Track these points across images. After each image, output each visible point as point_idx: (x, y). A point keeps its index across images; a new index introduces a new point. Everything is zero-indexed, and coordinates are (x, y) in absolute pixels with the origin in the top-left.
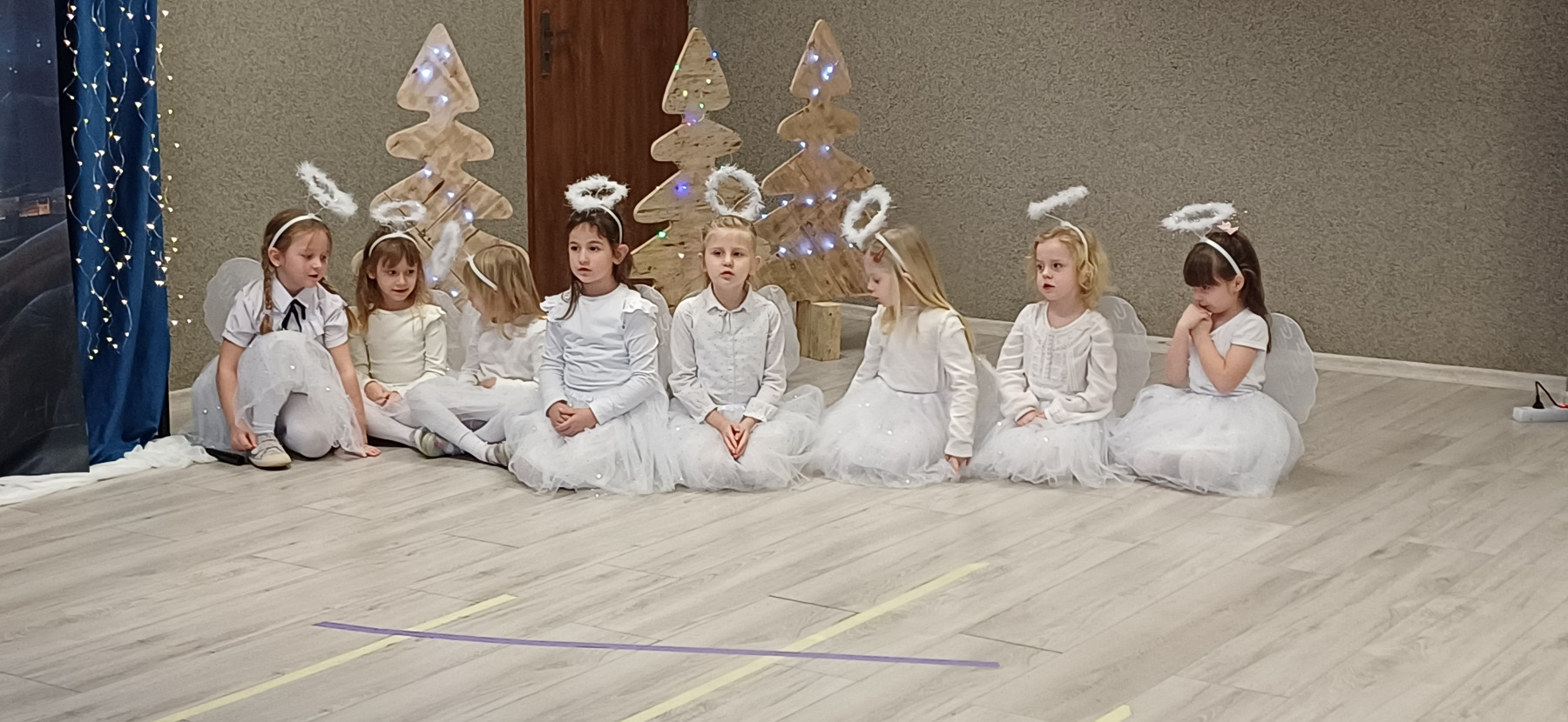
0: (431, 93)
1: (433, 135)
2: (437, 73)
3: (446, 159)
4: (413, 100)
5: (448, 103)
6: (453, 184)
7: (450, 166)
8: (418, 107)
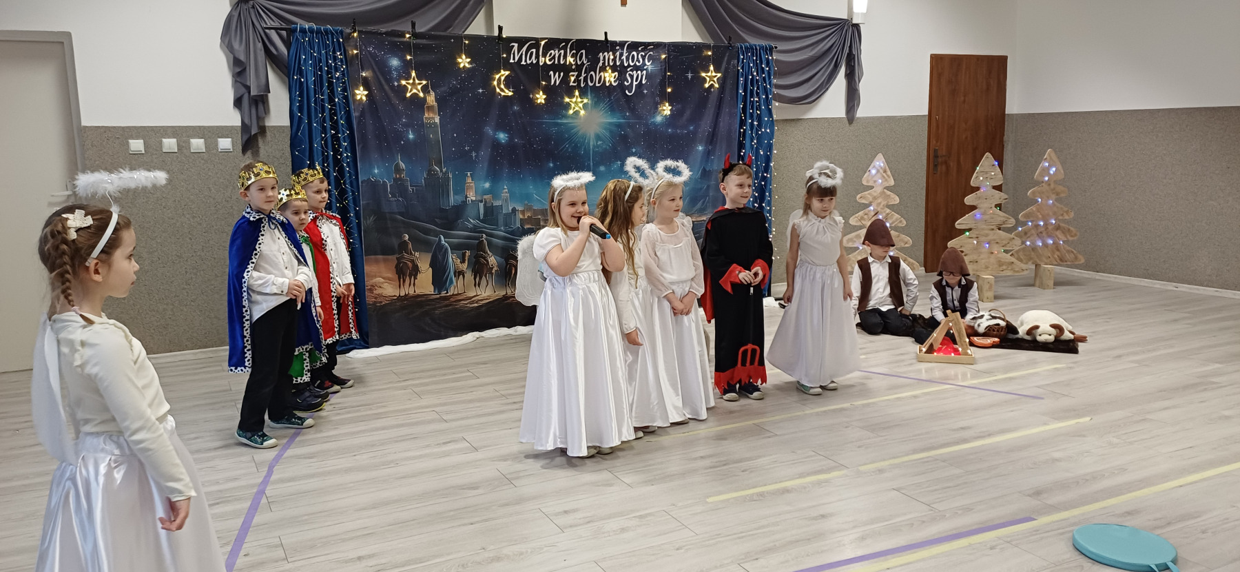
0: (875, 179)
1: (875, 194)
2: (878, 171)
3: (880, 203)
4: (868, 182)
5: (882, 183)
6: (881, 213)
7: (881, 206)
8: (869, 184)
